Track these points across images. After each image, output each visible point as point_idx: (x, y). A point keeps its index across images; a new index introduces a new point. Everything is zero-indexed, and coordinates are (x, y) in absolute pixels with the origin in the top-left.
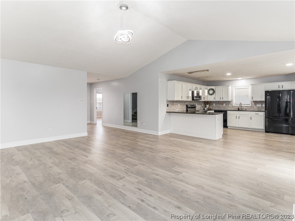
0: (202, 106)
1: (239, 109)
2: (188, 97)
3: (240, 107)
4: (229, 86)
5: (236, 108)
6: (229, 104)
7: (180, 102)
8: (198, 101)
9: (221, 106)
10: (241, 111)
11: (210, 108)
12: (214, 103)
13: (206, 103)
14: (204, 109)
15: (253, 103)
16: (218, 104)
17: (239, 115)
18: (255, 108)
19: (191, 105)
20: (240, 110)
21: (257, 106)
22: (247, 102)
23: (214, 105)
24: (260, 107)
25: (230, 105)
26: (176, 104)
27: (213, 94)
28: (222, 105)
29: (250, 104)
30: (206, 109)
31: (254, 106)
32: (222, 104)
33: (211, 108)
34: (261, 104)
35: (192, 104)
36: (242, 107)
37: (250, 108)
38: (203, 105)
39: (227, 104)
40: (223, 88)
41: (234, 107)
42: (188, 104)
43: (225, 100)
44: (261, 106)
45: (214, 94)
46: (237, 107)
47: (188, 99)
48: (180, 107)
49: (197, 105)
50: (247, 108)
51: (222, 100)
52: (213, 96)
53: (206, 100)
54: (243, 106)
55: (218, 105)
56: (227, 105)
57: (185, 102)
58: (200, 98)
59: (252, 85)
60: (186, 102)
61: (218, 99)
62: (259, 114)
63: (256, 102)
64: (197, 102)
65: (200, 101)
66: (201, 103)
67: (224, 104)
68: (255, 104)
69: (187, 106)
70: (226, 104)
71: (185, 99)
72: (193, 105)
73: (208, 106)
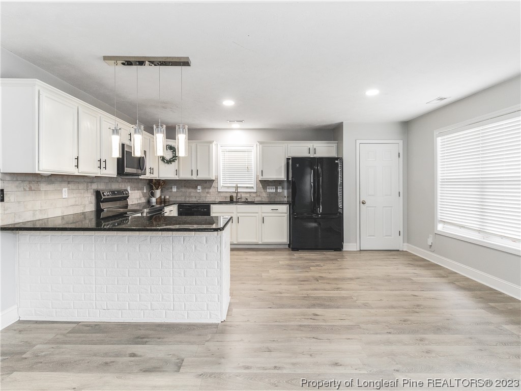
0: (143, 193)
1: (231, 197)
2: (102, 164)
3: (235, 195)
4: (211, 142)
5: (226, 197)
6: (210, 188)
7: (69, 183)
8: (136, 177)
9: (190, 193)
10: (237, 202)
11: (163, 197)
12: (175, 185)
13: (154, 184)
14: (149, 202)
15: (261, 186)
16: (185, 186)
17: (239, 215)
18: (264, 196)
19: (113, 192)
20: (235, 200)
21: (268, 191)
22: (248, 183)
23: (174, 190)
24: (272, 193)
25: (212, 190)
26: (50, 187)
27: (173, 161)
28: (193, 190)
29: (255, 188)
30: (154, 200)
31: (263, 190)
32: (193, 188)
33: (167, 197)
34: (274, 187)
35: (115, 187)
36: (239, 195)
37: (254, 195)
38: (145, 191)
39: (205, 188)
40: (198, 147)
41: (222, 194)
42: (101, 187)
43: (202, 176)
44: (274, 191)
45: (177, 161)
46: (228, 195)
47: (103, 171)
48: (72, 202)
49: (130, 192)
50: (248, 195)
51: (194, 177)
52: (174, 165)
53: (155, 176)
54: (240, 192)
55: (183, 190)
56: (207, 190)
57: (92, 182)
58: (142, 170)
59: (261, 143)
60: (95, 180)
61: (185, 175)
62: (280, 211)
63: (265, 183)
64: (130, 181)
65: (140, 177)
66: (140, 185)
67: (199, 187)
68: (264, 187)
69: (98, 194)
70: (203, 188)
71: (88, 168)
72: (120, 192)
73: (158, 193)
